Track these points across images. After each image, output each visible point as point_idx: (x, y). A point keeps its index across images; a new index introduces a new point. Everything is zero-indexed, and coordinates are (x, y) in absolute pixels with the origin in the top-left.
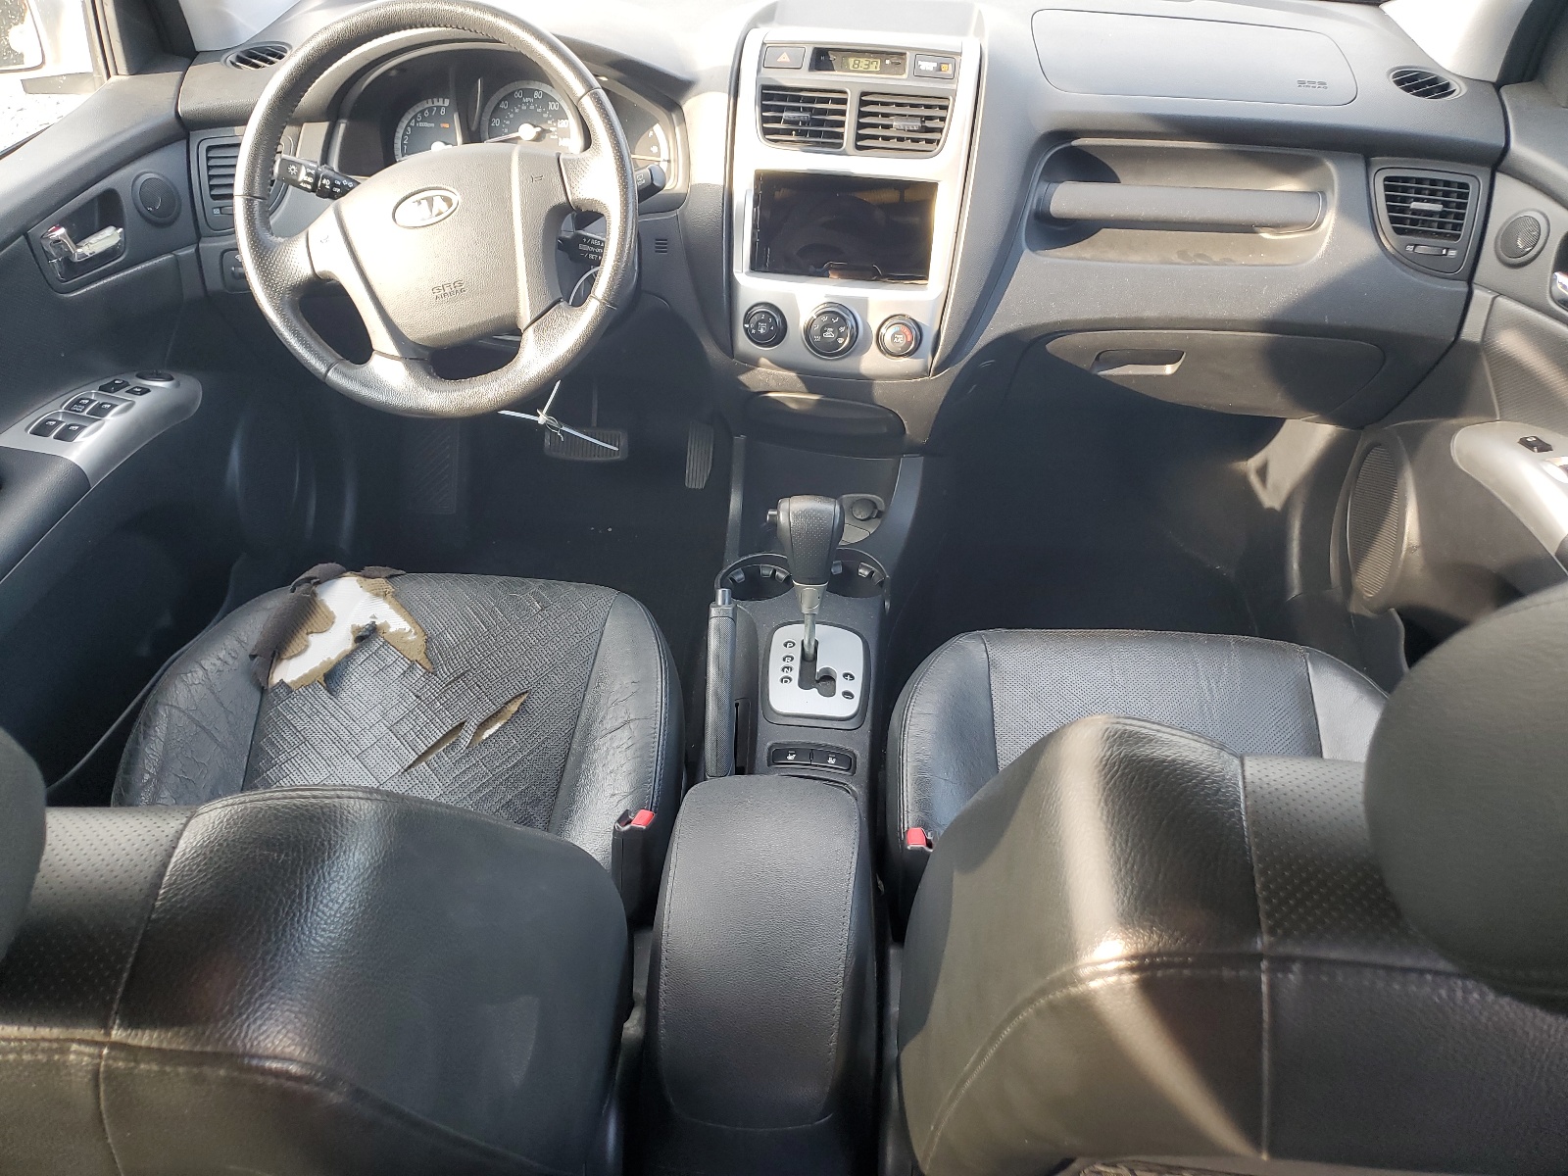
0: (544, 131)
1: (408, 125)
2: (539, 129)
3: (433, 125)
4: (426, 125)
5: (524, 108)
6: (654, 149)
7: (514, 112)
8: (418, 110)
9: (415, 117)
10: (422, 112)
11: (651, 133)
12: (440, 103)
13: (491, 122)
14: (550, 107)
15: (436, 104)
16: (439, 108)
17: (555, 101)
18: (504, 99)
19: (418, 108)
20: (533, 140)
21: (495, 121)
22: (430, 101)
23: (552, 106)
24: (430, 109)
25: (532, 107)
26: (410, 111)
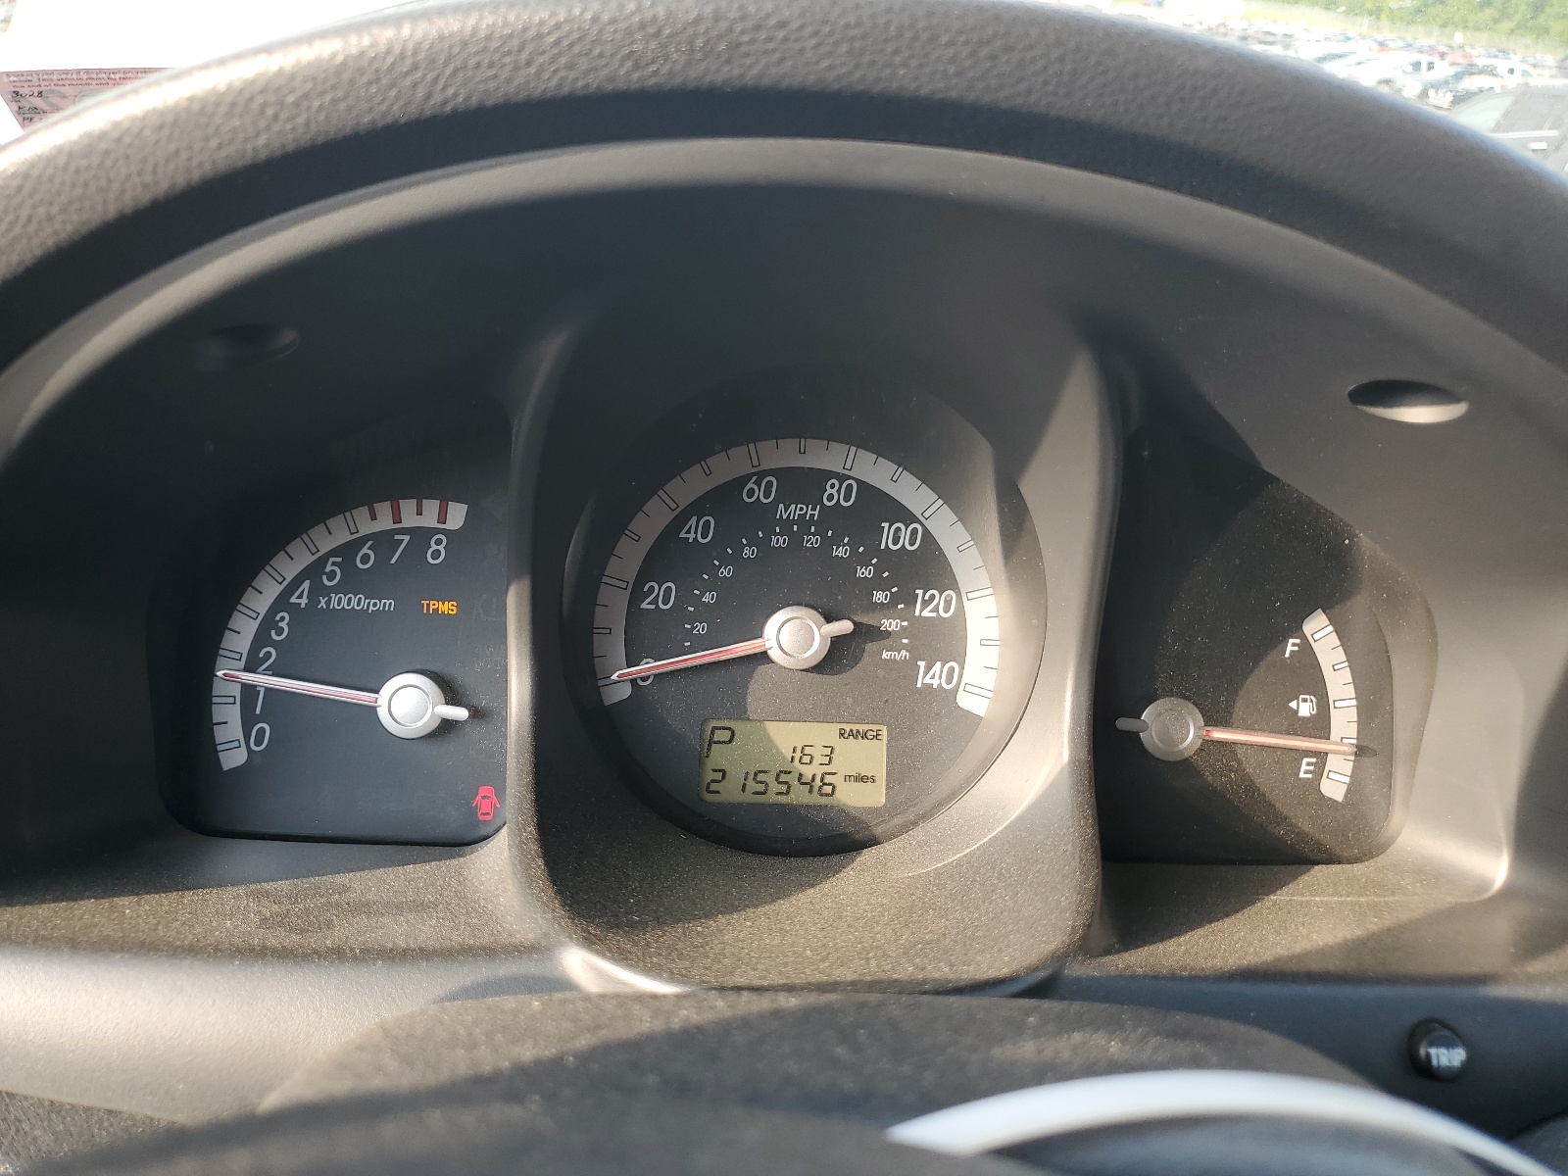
0: (866, 633)
1: (281, 603)
2: (844, 626)
3: (389, 604)
4: (355, 602)
5: (779, 541)
6: (1305, 708)
7: (736, 560)
8: (327, 545)
9: (313, 572)
10: (348, 551)
11: (1291, 646)
12: (429, 519)
13: (637, 594)
14: (887, 541)
15: (410, 519)
16: (421, 536)
17: (908, 517)
18: (697, 508)
19: (332, 536)
20: (819, 668)
21: (659, 591)
22: (384, 509)
23: (894, 537)
24: (384, 542)
25: (813, 541)
26: (295, 547)
